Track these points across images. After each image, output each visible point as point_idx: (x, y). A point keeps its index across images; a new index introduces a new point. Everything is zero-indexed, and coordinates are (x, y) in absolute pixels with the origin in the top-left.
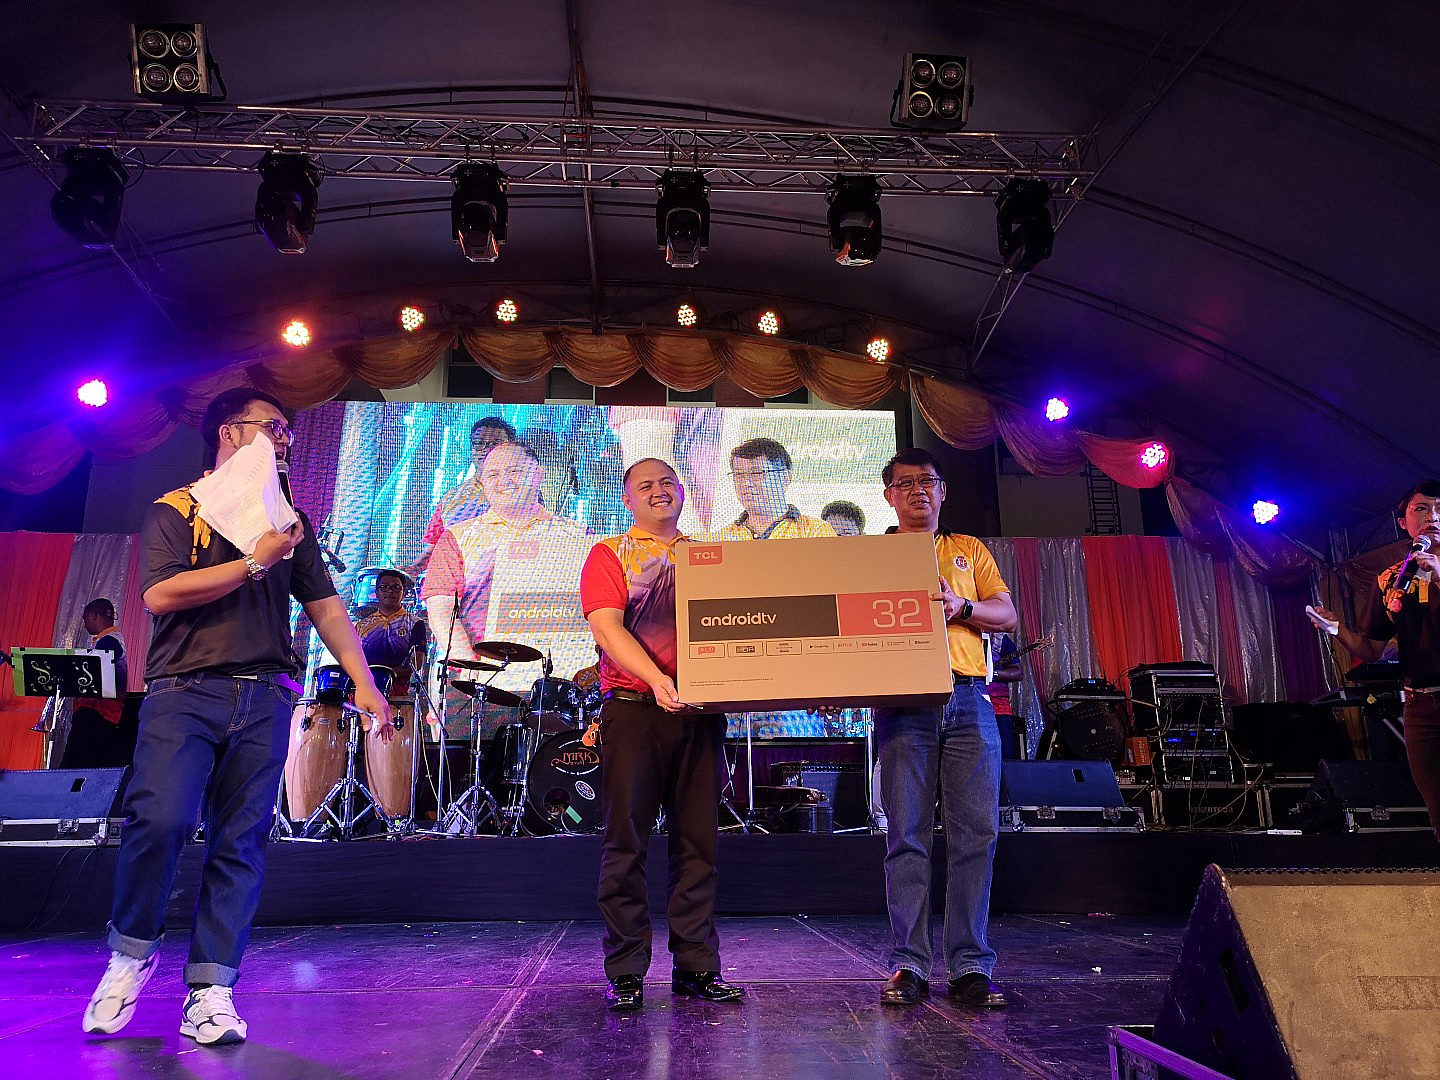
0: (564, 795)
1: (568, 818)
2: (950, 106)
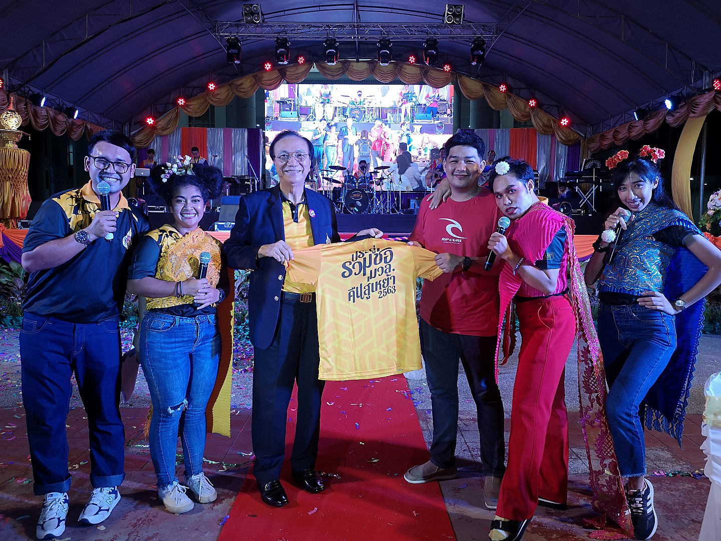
0: (354, 205)
1: (355, 210)
2: (458, 19)
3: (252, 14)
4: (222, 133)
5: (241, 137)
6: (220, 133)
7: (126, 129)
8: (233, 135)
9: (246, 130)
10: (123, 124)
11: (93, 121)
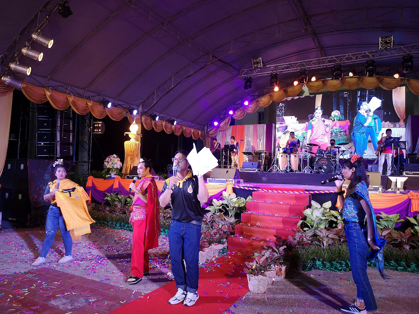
0: (321, 168)
1: (322, 171)
2: (389, 45)
3: (258, 63)
4: (253, 127)
5: (262, 128)
6: (251, 127)
7: (206, 128)
8: (258, 128)
9: (265, 125)
10: (204, 126)
11: (187, 125)
